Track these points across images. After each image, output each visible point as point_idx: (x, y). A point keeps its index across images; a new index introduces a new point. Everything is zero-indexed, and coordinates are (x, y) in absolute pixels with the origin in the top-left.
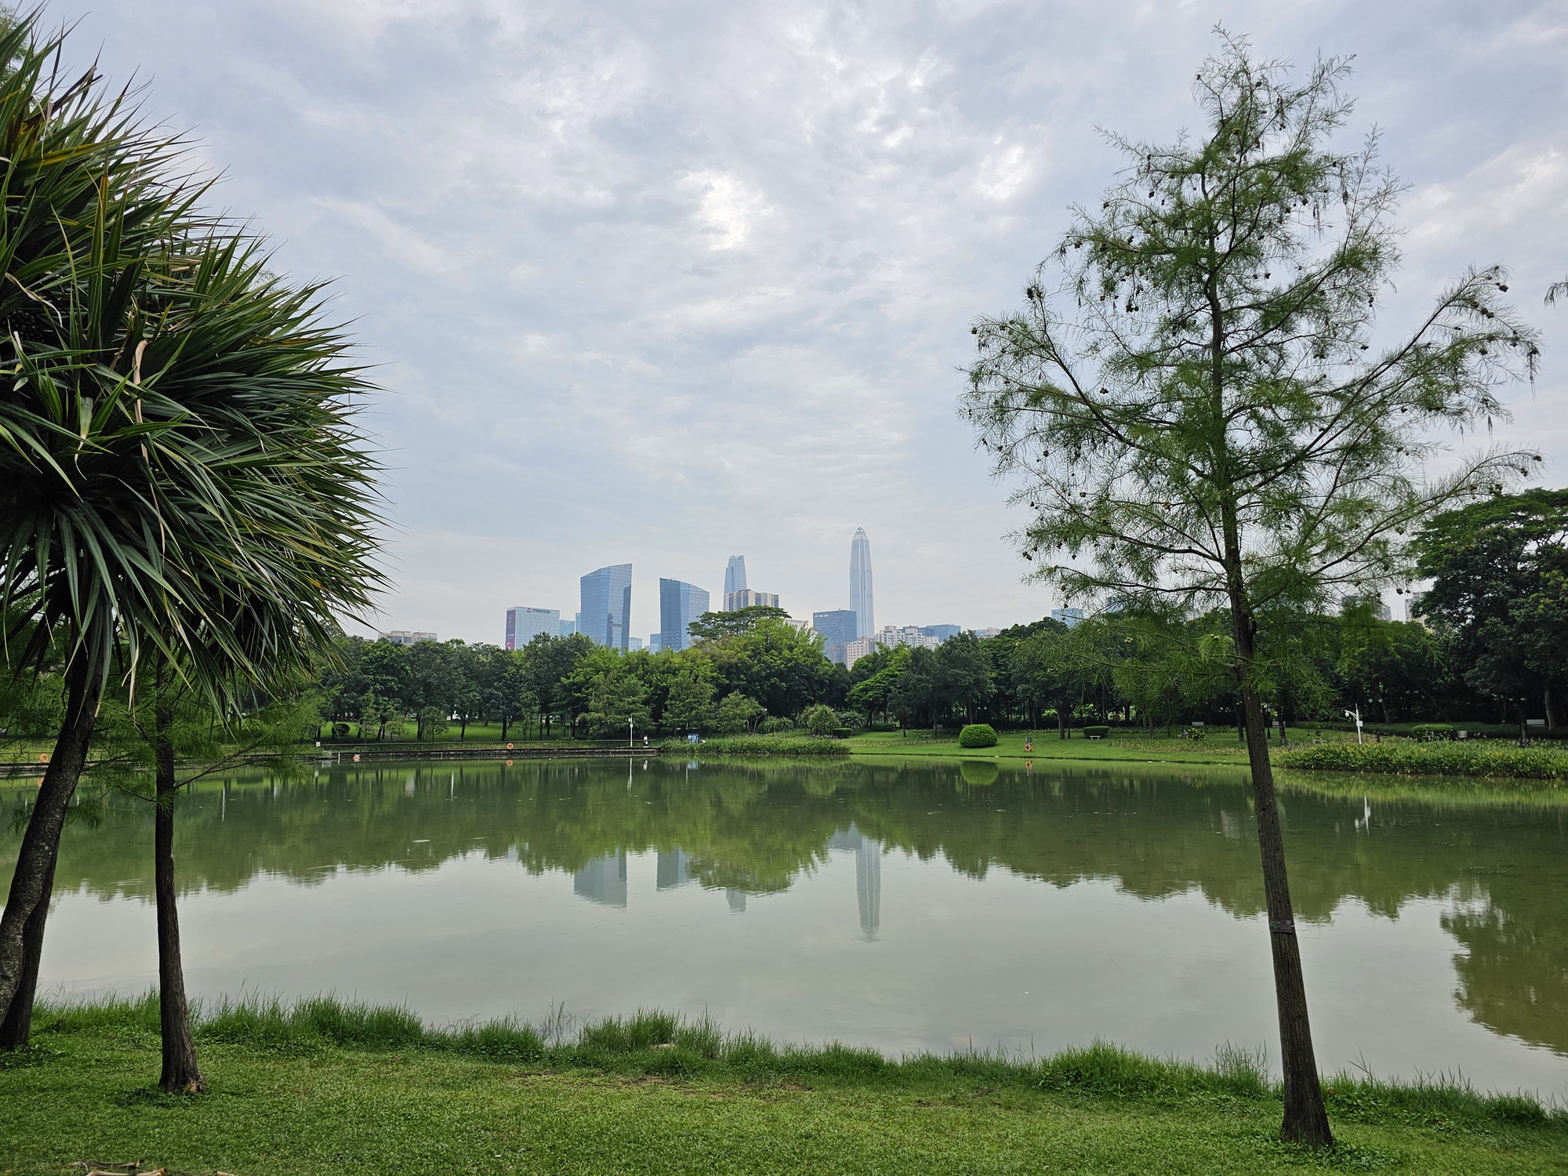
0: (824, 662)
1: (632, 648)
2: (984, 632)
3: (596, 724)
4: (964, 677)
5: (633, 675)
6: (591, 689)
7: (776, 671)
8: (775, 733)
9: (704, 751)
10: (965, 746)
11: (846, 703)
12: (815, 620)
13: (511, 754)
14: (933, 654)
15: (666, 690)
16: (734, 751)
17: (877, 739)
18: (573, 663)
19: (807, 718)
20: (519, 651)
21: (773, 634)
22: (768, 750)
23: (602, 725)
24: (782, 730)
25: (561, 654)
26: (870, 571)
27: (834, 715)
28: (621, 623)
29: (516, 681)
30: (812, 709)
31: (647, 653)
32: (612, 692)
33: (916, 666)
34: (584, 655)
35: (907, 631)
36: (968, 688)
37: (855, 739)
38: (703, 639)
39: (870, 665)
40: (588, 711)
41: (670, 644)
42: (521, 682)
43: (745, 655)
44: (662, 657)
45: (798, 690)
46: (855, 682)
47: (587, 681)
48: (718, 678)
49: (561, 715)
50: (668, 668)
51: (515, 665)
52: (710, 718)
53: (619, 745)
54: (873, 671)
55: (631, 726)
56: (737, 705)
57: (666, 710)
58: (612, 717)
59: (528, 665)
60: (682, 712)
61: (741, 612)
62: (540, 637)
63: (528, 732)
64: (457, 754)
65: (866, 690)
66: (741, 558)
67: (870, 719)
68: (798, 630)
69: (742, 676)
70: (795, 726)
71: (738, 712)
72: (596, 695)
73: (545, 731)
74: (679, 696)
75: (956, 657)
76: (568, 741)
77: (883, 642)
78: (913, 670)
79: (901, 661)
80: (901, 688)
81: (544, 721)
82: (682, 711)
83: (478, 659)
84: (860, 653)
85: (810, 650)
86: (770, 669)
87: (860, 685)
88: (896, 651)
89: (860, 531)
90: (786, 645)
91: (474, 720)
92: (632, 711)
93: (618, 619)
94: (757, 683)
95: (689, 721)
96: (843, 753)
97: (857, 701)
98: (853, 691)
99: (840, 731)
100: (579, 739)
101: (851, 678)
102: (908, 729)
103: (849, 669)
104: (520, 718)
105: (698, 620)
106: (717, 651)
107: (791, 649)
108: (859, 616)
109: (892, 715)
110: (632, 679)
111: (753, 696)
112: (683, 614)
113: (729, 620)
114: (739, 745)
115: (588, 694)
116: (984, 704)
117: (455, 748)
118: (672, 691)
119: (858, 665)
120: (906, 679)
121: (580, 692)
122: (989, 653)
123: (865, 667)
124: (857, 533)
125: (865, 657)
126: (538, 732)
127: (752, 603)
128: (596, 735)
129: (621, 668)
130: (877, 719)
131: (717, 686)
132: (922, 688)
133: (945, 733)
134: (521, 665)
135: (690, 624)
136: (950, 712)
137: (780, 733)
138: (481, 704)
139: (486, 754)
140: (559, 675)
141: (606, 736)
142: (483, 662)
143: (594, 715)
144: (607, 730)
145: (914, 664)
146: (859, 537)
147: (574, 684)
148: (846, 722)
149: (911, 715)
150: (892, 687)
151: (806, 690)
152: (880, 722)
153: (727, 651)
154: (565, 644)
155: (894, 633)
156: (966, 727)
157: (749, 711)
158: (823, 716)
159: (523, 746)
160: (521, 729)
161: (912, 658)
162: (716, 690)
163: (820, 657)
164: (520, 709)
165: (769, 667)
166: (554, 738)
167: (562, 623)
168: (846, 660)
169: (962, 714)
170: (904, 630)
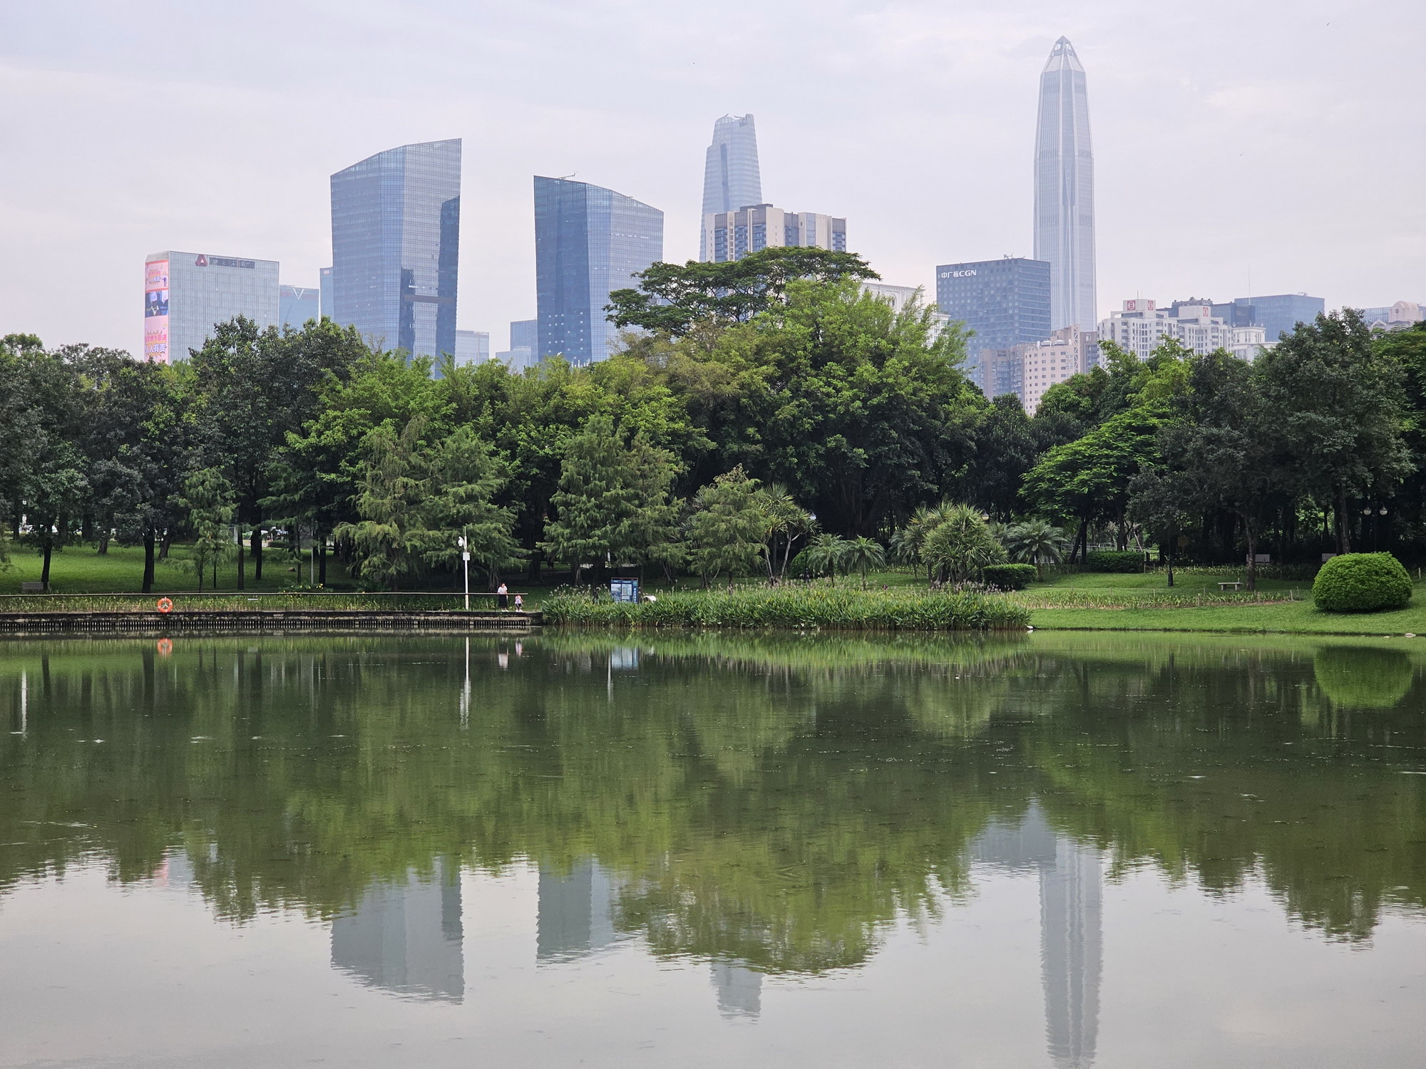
0: (966, 394)
1: (464, 358)
2: (1385, 313)
3: (377, 550)
4: (1329, 432)
5: (467, 427)
6: (361, 464)
7: (842, 416)
8: (837, 579)
9: (655, 623)
10: (1328, 607)
11: (1022, 499)
12: (942, 285)
13: (167, 623)
14: (1250, 371)
15: (552, 466)
16: (731, 624)
17: (1098, 592)
18: (315, 396)
19: (918, 538)
20: (178, 366)
21: (832, 321)
22: (819, 620)
23: (392, 554)
24: (854, 570)
25: (285, 373)
26: (1088, 155)
27: (989, 531)
28: (434, 293)
29: (173, 442)
30: (934, 515)
31: (504, 369)
32: (417, 472)
33: (1204, 403)
34: (345, 377)
35: (1184, 313)
36: (1340, 459)
37: (1041, 591)
38: (648, 333)
39: (1085, 402)
40: (356, 518)
41: (562, 347)
42: (187, 443)
43: (757, 376)
44: (543, 380)
45: (899, 466)
46: (1044, 447)
47: (353, 441)
48: (689, 436)
49: (288, 528)
50: (557, 408)
51: (172, 401)
52: (668, 539)
53: (435, 605)
54: (1092, 418)
55: (466, 557)
56: (739, 505)
57: (554, 517)
58: (417, 536)
59: (203, 400)
60: (595, 524)
61: (748, 263)
62: (232, 328)
63: (208, 570)
64: (34, 624)
65: (1072, 466)
66: (747, 122)
67: (1082, 539)
68: (898, 309)
69: (751, 431)
70: (888, 560)
71: (742, 523)
72: (375, 478)
73: (250, 569)
74: (587, 480)
75: (1311, 381)
76: (310, 593)
77: (1119, 340)
78: (1196, 413)
79: (1165, 389)
80: (1164, 460)
81: (247, 543)
82: (594, 520)
83: (78, 385)
84: (1059, 372)
85: (927, 364)
86: (824, 413)
87: (1059, 454)
88: (1153, 365)
89: (1063, 48)
90: (867, 349)
91: (72, 540)
92: (467, 518)
93: (426, 284)
94: (791, 449)
95: (614, 546)
96: (1010, 628)
97: (1049, 495)
98: (1038, 469)
99: (1002, 571)
100: (337, 588)
101: (1034, 435)
102: (1180, 565)
103: (1030, 410)
104: (186, 534)
105: (634, 284)
106: (685, 366)
107: (879, 359)
108: (1057, 275)
109: (1138, 531)
110: (465, 439)
111: (781, 482)
112: (594, 270)
113: (717, 284)
114: (744, 606)
115: (355, 476)
116: (1381, 500)
117: (28, 608)
118: (569, 468)
119: (1055, 402)
120: (1177, 437)
121: (335, 469)
122: (1397, 368)
123: (1072, 407)
124: (1056, 53)
125: (1072, 382)
126: (234, 569)
127: (775, 239)
128: (377, 578)
129: (437, 409)
130: (1102, 540)
131: (687, 455)
132: (1220, 461)
133: (1276, 576)
134: (185, 402)
135: (614, 296)
136: (1291, 522)
137: (849, 579)
138: (88, 500)
139: (104, 624)
140: (282, 427)
141: (403, 582)
142: (90, 393)
143: (371, 528)
144: (404, 567)
145: (1200, 397)
146: (1058, 64)
147: (318, 449)
148: (1020, 548)
149: (1187, 531)
150: (1140, 459)
151: (918, 466)
152: (1108, 549)
153: (711, 365)
154: (296, 348)
155: (1150, 318)
156: (1332, 561)
157: (770, 521)
158: (961, 535)
159: (198, 606)
160: (191, 563)
161: (1195, 383)
162: (682, 468)
163: (954, 380)
164: (187, 511)
165: (821, 408)
166: (273, 585)
167: (286, 293)
168: (1022, 387)
169: (1321, 527)
170: (1174, 310)
